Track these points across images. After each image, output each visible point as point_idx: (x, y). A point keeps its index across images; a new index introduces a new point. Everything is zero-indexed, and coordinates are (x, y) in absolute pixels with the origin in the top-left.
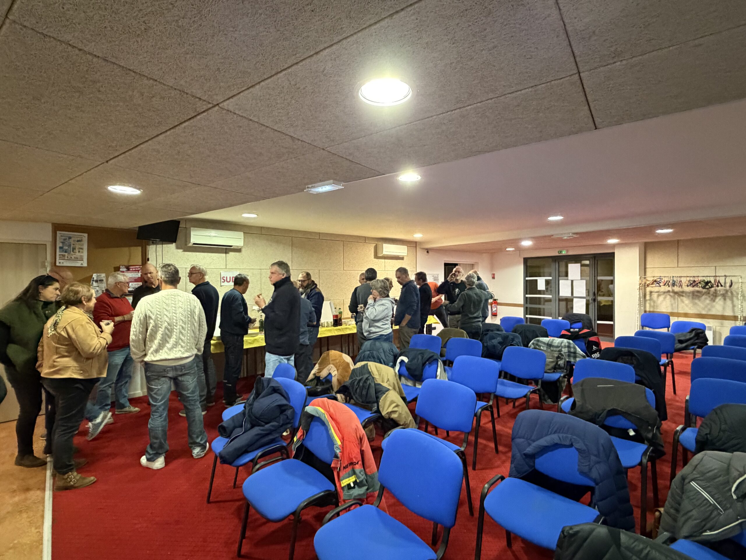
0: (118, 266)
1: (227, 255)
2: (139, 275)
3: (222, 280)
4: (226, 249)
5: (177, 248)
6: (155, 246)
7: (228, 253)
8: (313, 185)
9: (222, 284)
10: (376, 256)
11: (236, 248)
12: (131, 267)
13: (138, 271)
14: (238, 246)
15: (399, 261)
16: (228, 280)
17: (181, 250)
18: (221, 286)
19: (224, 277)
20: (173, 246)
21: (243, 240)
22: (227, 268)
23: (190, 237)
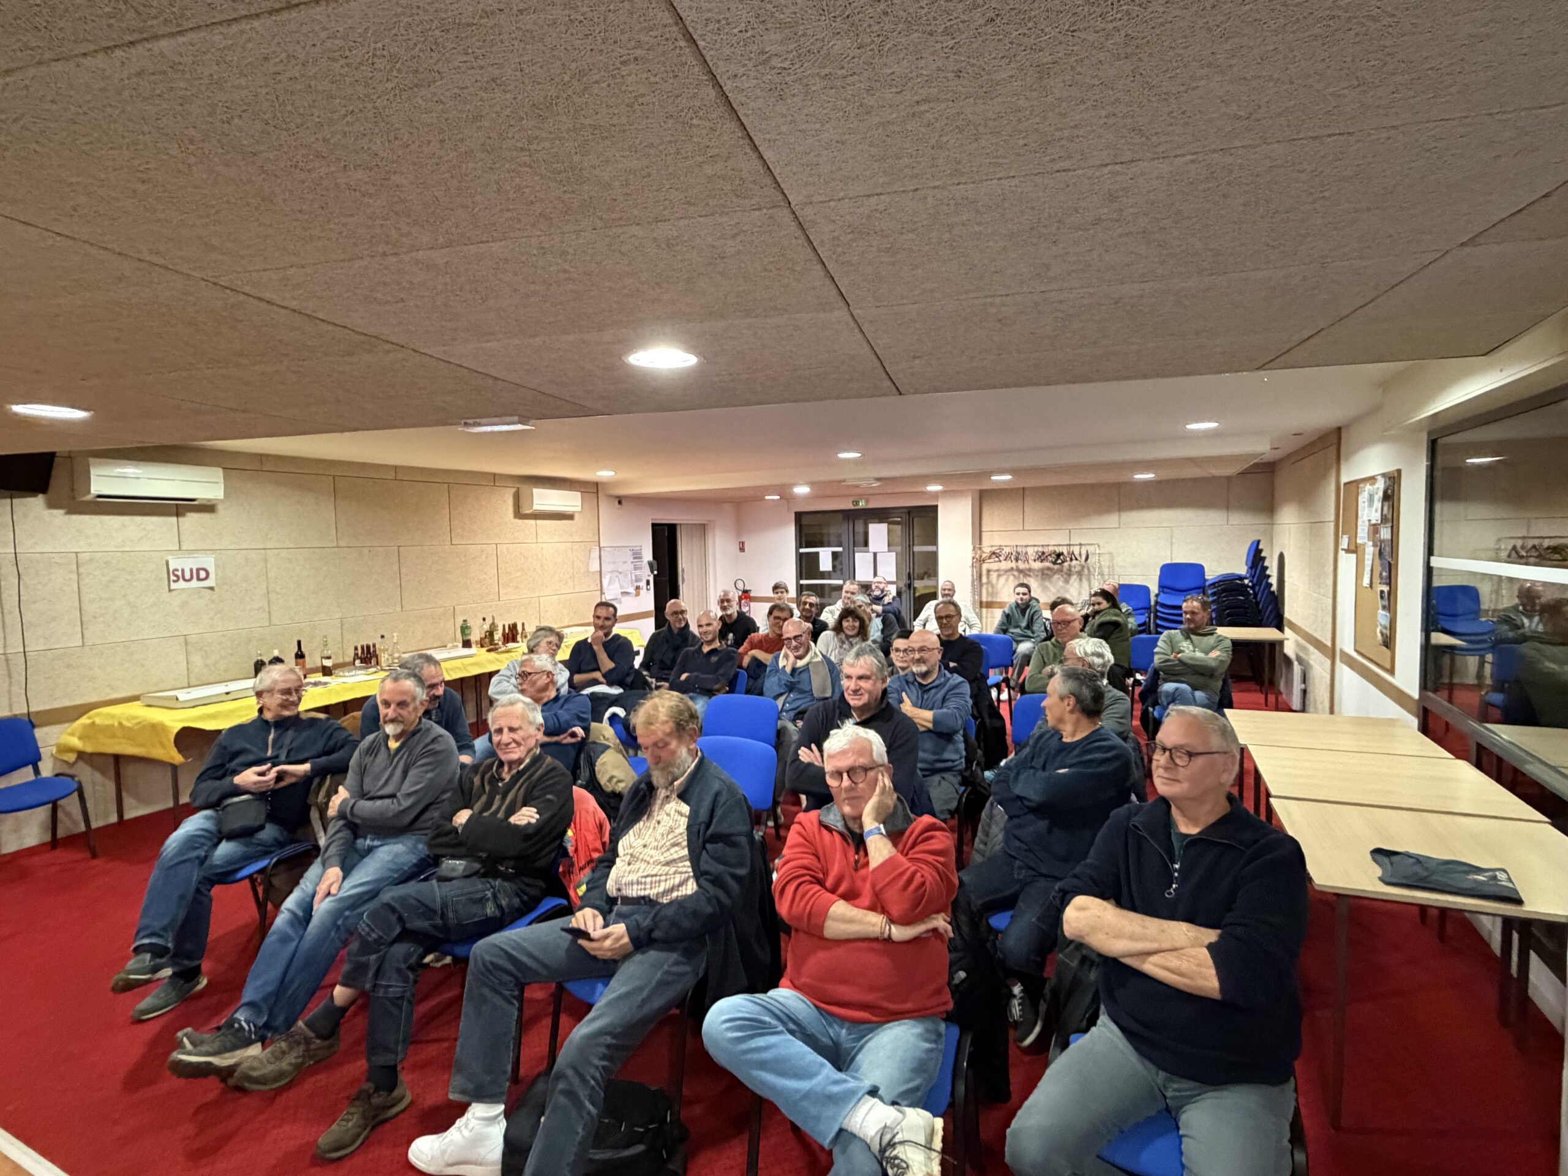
1: (181, 519)
3: (173, 578)
4: (178, 507)
5: (51, 505)
7: (183, 515)
8: (478, 420)
10: (519, 514)
11: (204, 503)
14: (209, 500)
15: (564, 522)
16: (188, 576)
17: (62, 512)
18: (168, 589)
19: (177, 570)
20: (37, 503)
21: (222, 486)
22: (183, 548)
23: (89, 478)
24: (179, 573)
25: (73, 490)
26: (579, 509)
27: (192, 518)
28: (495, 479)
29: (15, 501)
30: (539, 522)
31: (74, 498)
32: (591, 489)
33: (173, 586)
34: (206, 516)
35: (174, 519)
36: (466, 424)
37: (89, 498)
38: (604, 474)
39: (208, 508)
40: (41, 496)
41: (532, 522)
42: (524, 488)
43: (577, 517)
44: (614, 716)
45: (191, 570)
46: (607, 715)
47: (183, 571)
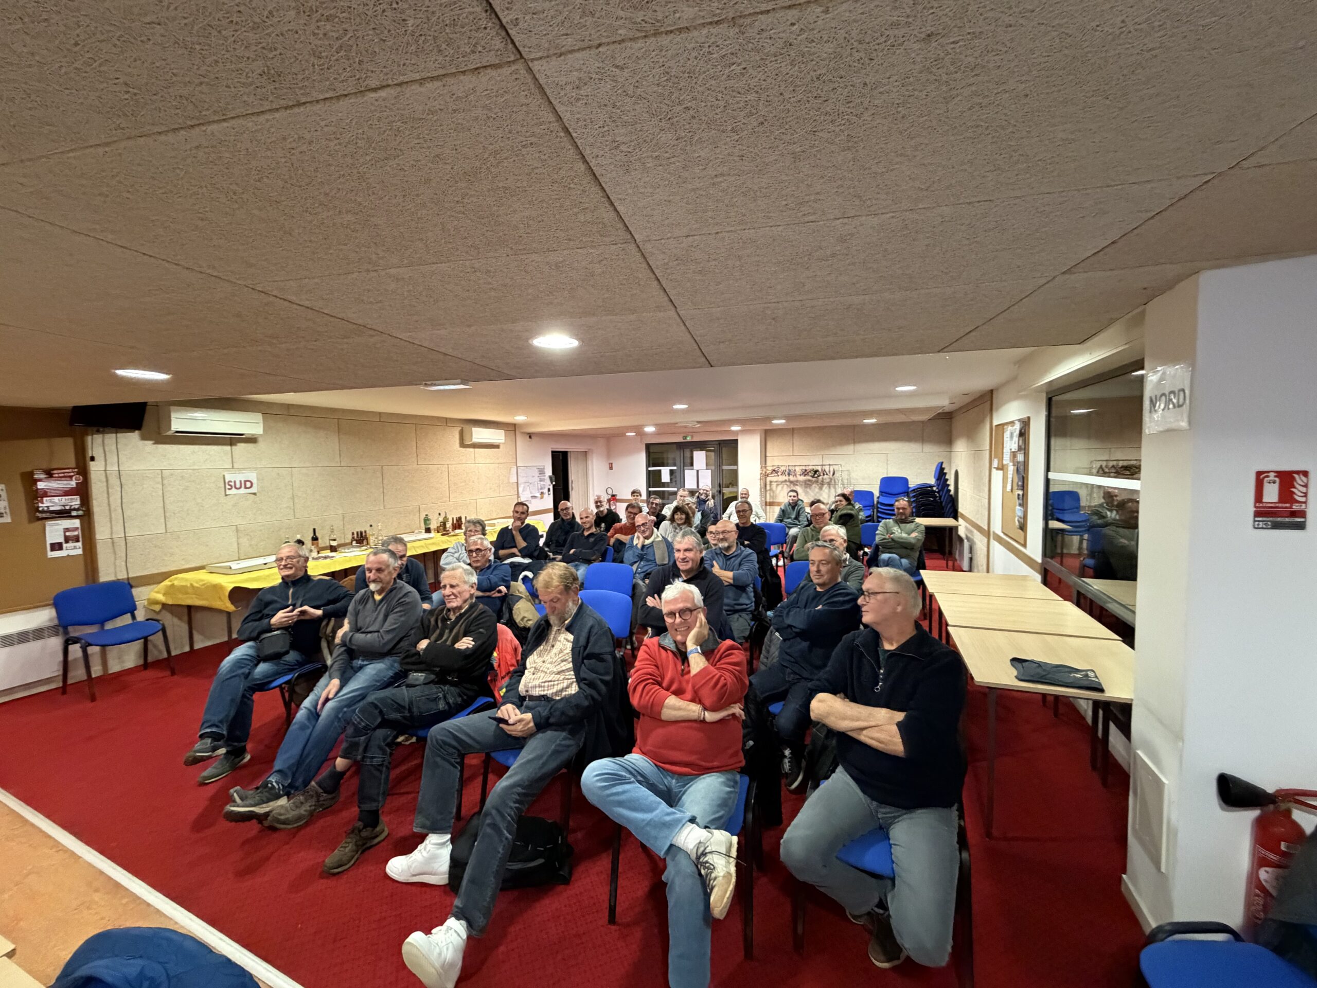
0: (29, 469)
1: (234, 447)
2: (73, 483)
3: (228, 487)
4: (232, 439)
5: (144, 438)
6: (101, 435)
10: (463, 445)
11: (250, 436)
12: (55, 472)
13: (71, 477)
14: (253, 435)
16: (238, 486)
17: (151, 442)
18: (226, 495)
19: (231, 481)
20: (135, 436)
21: (261, 425)
22: (235, 467)
23: (170, 421)
24: (232, 484)
25: (159, 428)
26: (503, 441)
27: (241, 446)
28: (447, 422)
29: (119, 435)
30: (477, 450)
31: (159, 434)
32: (511, 428)
33: (228, 492)
34: (250, 446)
35: (228, 448)
36: (426, 384)
37: (169, 433)
38: (520, 418)
39: (252, 440)
40: (137, 432)
41: (472, 450)
42: (466, 427)
43: (501, 446)
44: (526, 577)
45: (241, 481)
46: (521, 576)
47: (235, 482)
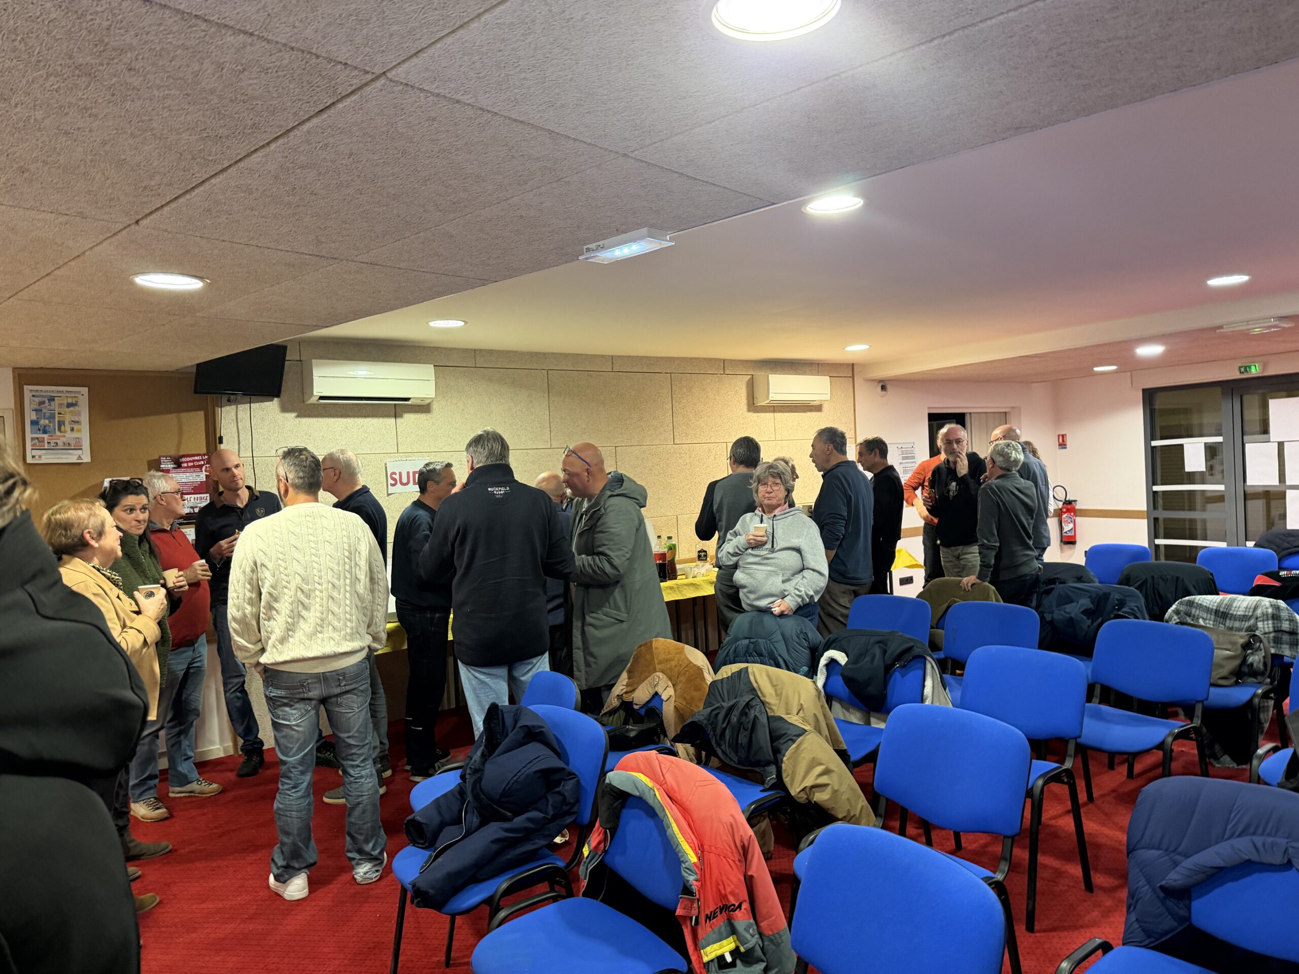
0: (157, 457)
1: (399, 420)
2: (202, 477)
3: (391, 481)
4: (396, 408)
5: (284, 409)
6: (234, 407)
7: (401, 416)
8: (600, 243)
9: (391, 490)
10: (753, 406)
11: (419, 402)
12: (184, 460)
13: (201, 467)
14: (422, 399)
15: (809, 414)
16: (405, 480)
17: (294, 415)
18: (389, 495)
19: (394, 473)
20: (272, 406)
21: (432, 384)
22: (400, 451)
23: (312, 379)
24: (397, 477)
25: (300, 392)
26: (828, 397)
27: (409, 419)
28: (724, 366)
29: (254, 405)
30: (778, 415)
31: (301, 401)
32: (845, 373)
34: (421, 417)
35: (393, 420)
37: (314, 400)
38: (858, 351)
39: (424, 408)
40: (276, 399)
41: (770, 415)
42: (759, 374)
43: (825, 408)
45: (408, 473)
47: (400, 474)
